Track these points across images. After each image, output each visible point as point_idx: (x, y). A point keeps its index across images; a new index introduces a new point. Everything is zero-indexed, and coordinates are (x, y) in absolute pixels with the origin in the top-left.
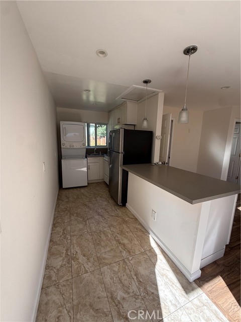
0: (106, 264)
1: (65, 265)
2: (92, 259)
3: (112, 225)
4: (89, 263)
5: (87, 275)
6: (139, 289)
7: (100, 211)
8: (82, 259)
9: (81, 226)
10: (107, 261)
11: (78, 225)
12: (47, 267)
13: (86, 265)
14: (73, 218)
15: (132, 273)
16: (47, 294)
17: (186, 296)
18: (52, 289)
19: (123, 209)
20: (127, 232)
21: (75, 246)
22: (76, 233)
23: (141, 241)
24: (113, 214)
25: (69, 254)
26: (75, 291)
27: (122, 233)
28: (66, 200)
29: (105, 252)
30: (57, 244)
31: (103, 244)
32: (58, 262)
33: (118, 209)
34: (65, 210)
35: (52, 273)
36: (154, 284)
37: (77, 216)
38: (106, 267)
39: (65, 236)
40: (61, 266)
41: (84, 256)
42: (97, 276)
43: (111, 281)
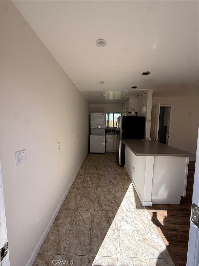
0: (100, 187)
1: (82, 183)
2: (94, 184)
3: (111, 174)
4: (92, 185)
5: (90, 188)
6: (112, 199)
7: (107, 166)
8: (89, 183)
9: (94, 171)
10: (101, 186)
11: (92, 170)
12: (75, 181)
13: (90, 185)
14: (91, 167)
15: (111, 194)
16: (72, 189)
17: (136, 209)
18: (75, 188)
19: (121, 168)
20: (118, 179)
21: (88, 178)
22: (90, 173)
23: (124, 184)
24: (114, 169)
25: (85, 180)
26: (83, 191)
27: (115, 178)
28: (90, 159)
29: (102, 183)
30: (80, 175)
31: (102, 180)
32: (79, 181)
33: (119, 167)
34: (88, 163)
35: (76, 184)
36: (121, 200)
37: (93, 166)
38: (100, 188)
39: (85, 173)
40: (80, 183)
41: (91, 182)
42: (94, 190)
43: (100, 193)
